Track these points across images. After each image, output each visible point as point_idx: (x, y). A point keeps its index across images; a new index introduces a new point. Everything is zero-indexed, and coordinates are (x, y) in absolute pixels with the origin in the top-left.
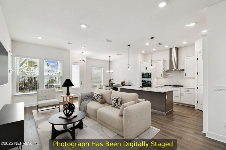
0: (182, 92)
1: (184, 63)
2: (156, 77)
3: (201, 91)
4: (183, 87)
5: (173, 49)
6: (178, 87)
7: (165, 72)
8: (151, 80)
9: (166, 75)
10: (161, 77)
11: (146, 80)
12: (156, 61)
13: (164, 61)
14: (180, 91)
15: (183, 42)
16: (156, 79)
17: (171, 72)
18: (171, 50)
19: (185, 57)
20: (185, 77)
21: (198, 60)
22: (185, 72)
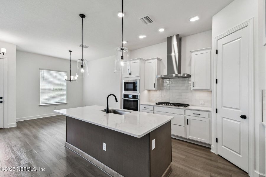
0: (188, 117)
1: (190, 64)
2: (146, 89)
3: (224, 119)
4: (190, 107)
5: (172, 37)
6: (180, 107)
7: (161, 80)
8: (138, 94)
9: (163, 85)
10: (154, 89)
11: (131, 93)
12: (146, 60)
13: (159, 60)
14: (184, 116)
15: (189, 20)
16: (146, 92)
17: (170, 80)
18: (170, 39)
19: (191, 52)
20: (192, 88)
21: (217, 53)
22: (193, 79)
